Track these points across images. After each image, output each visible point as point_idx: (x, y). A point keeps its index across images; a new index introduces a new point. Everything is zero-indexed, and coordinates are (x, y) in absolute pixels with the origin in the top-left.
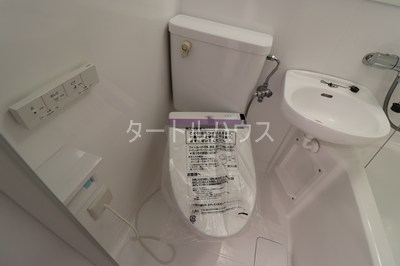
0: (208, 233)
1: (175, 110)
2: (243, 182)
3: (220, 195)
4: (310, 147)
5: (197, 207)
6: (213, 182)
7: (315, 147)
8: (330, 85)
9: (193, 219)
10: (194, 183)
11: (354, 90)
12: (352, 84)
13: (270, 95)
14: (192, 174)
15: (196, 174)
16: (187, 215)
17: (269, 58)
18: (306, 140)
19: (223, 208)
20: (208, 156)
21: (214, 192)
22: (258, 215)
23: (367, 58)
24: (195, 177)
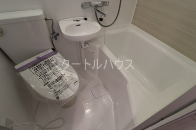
0: (67, 98)
1: (16, 65)
2: (69, 73)
3: (63, 83)
4: (86, 47)
5: (57, 93)
6: (57, 80)
7: (87, 46)
8: (77, 21)
9: (58, 98)
10: (49, 86)
11: (86, 19)
12: (84, 17)
13: (58, 35)
14: (46, 84)
15: (48, 83)
16: (54, 98)
17: (46, 19)
18: (83, 45)
19: (67, 86)
20: (48, 73)
21: (60, 84)
22: (82, 79)
23: (82, 6)
24: (48, 84)
